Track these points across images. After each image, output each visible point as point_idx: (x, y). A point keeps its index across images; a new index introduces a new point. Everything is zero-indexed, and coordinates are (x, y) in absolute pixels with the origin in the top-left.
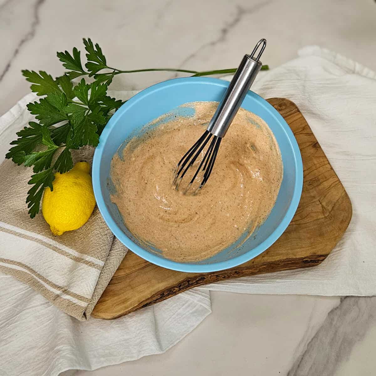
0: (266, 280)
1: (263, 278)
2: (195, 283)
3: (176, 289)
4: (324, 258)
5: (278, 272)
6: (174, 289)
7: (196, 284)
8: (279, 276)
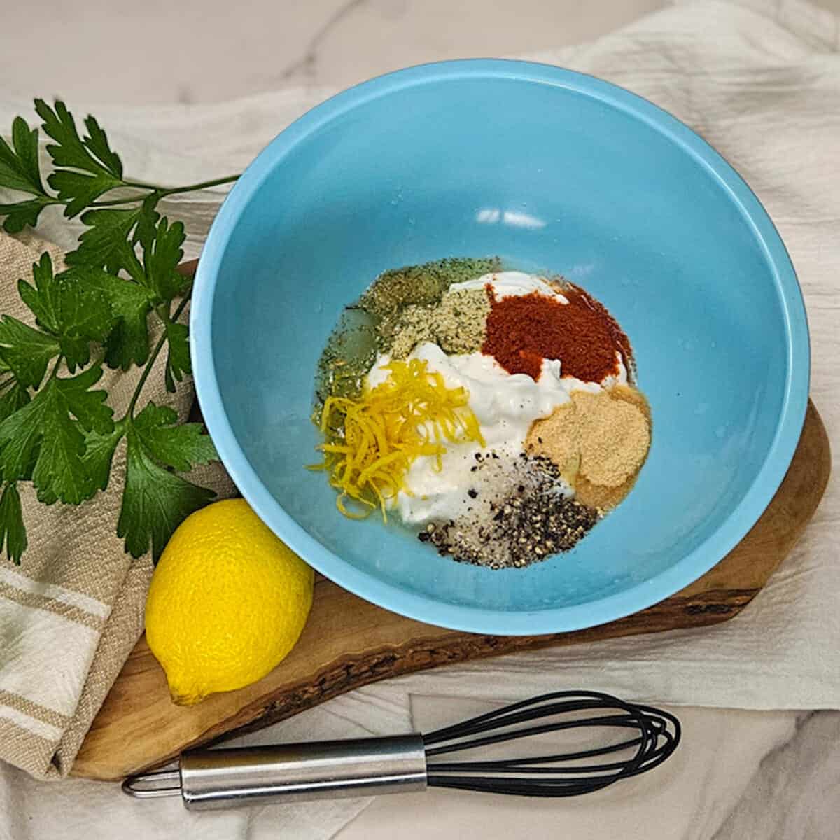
0: (576, 664)
1: (568, 658)
2: (367, 675)
3: (312, 690)
4: (749, 598)
5: (611, 640)
6: (305, 692)
7: (370, 677)
8: (616, 652)
